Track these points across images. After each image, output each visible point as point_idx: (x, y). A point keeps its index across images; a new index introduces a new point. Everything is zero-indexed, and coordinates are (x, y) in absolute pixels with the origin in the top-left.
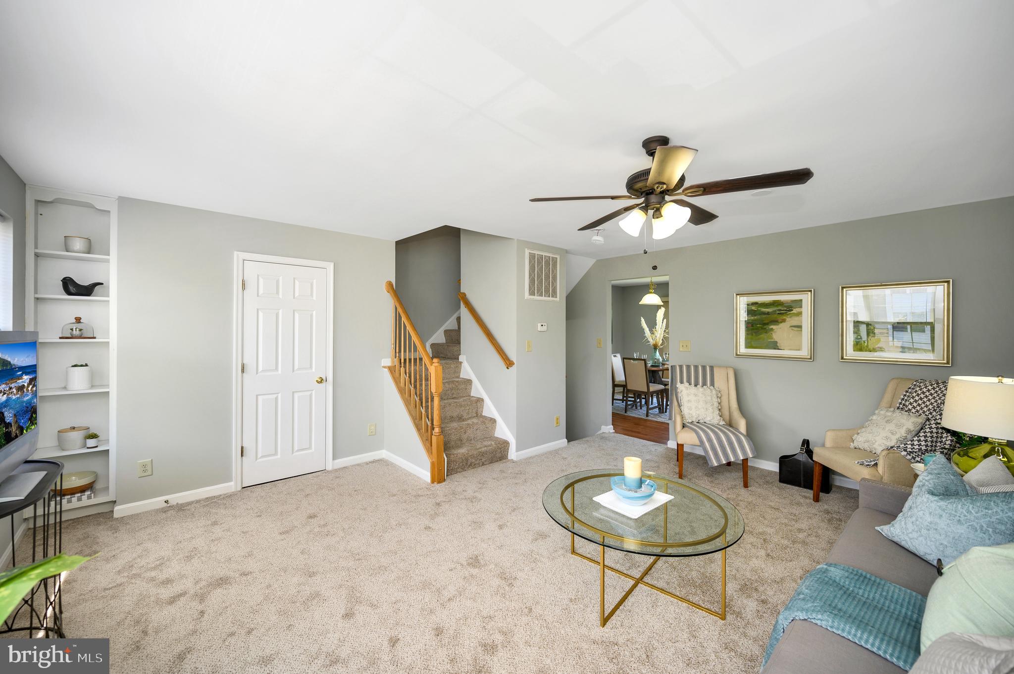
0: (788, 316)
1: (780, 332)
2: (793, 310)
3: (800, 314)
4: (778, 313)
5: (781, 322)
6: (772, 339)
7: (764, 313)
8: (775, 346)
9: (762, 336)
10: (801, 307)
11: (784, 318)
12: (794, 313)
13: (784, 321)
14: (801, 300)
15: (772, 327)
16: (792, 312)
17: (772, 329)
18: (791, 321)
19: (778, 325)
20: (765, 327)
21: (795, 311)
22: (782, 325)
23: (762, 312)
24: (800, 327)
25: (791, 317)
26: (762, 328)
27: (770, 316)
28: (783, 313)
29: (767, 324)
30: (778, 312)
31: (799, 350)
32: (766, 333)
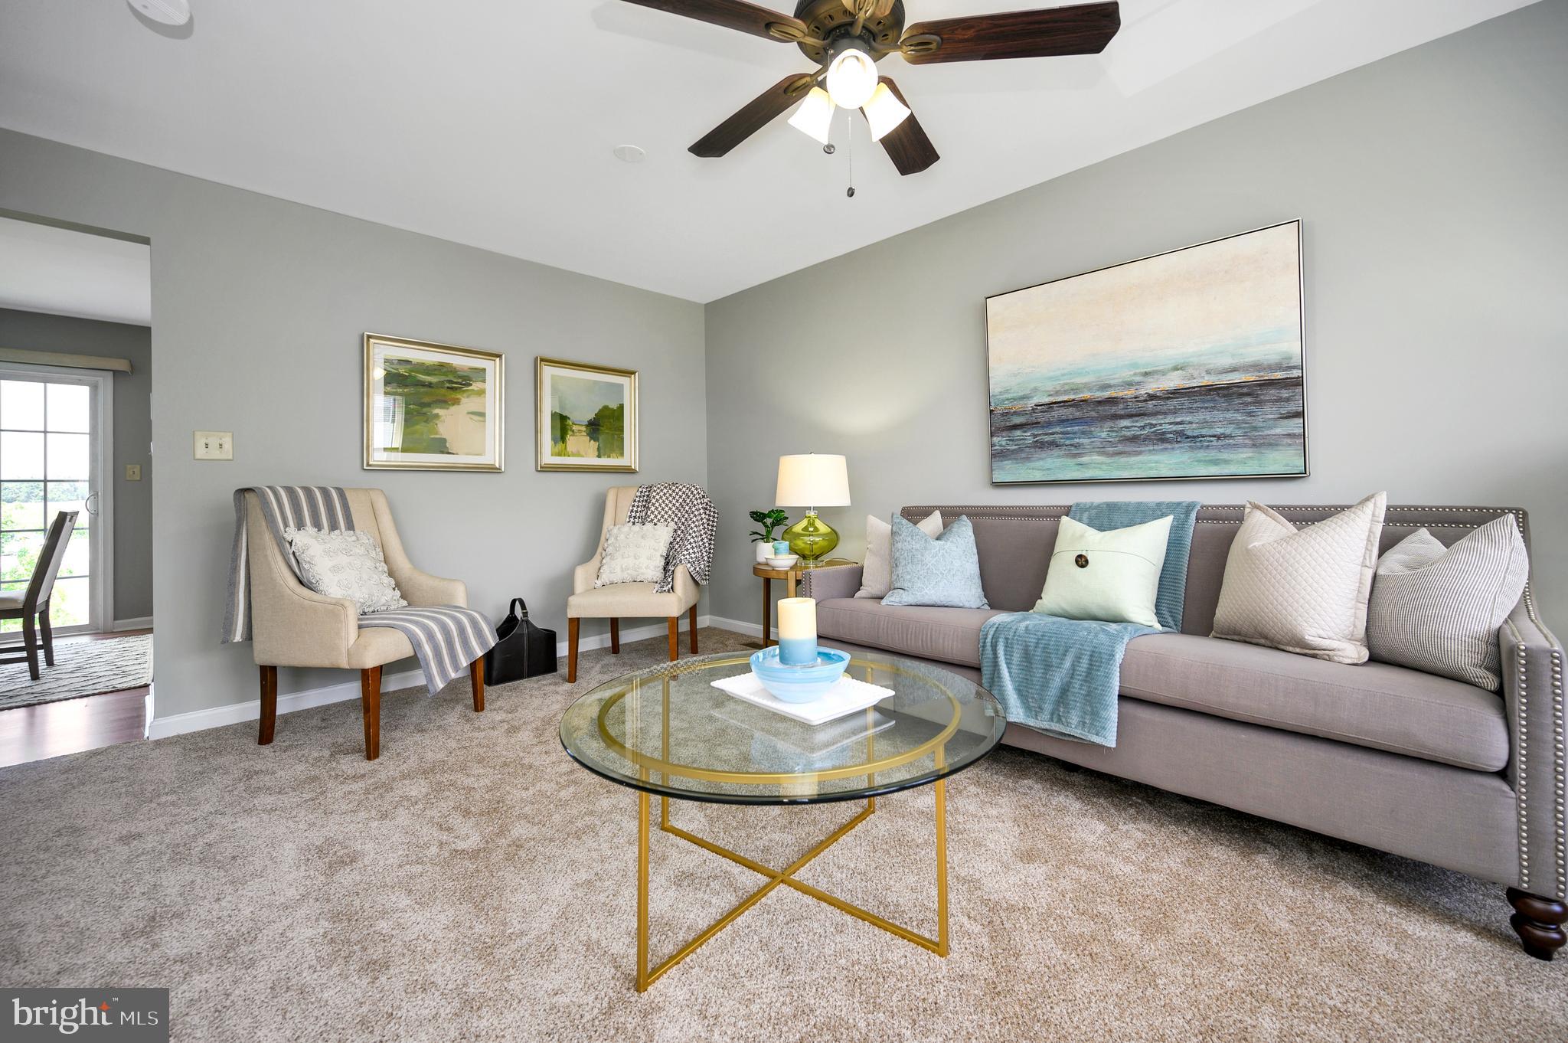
0: (465, 395)
1: (450, 421)
2: (471, 385)
3: (481, 393)
4: (448, 388)
5: (453, 405)
6: (436, 434)
7: (423, 384)
8: (441, 447)
9: (418, 427)
10: (484, 381)
11: (458, 396)
12: (473, 390)
13: (456, 402)
14: (484, 370)
15: (436, 411)
16: (470, 388)
17: (437, 416)
18: (468, 403)
19: (448, 409)
20: (425, 410)
21: (475, 386)
22: (453, 409)
23: (419, 381)
24: (482, 415)
25: (468, 397)
26: (419, 413)
27: (433, 390)
28: (456, 389)
29: (429, 405)
30: (448, 385)
31: (481, 455)
32: (426, 421)
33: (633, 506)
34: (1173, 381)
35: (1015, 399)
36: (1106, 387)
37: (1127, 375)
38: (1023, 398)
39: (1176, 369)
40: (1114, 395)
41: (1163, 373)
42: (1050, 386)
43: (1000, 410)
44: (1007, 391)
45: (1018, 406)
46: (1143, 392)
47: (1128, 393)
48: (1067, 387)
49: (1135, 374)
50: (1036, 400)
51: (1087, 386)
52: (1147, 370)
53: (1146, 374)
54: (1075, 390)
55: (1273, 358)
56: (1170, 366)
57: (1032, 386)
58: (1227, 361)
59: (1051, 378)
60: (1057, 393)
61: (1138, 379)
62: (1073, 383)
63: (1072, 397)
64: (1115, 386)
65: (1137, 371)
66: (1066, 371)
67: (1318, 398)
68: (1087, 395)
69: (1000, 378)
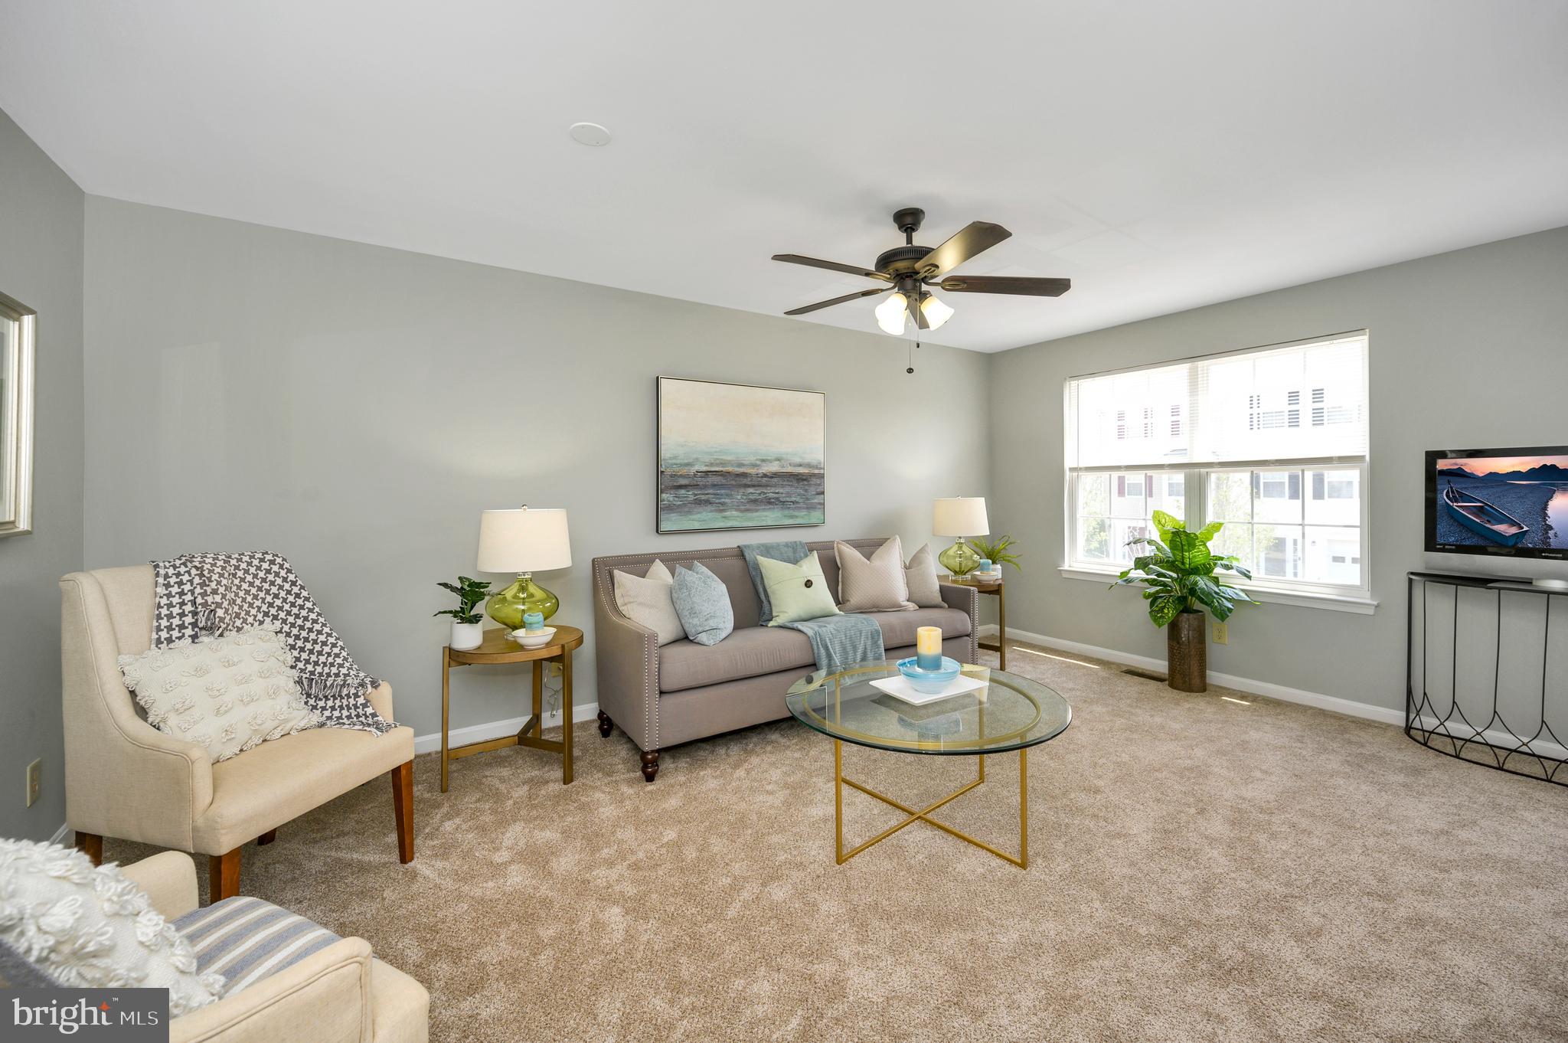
34: (774, 468)
35: (681, 465)
36: (741, 465)
37: (752, 459)
38: (687, 465)
39: (778, 460)
40: (745, 471)
41: (770, 461)
42: (707, 459)
43: (669, 472)
44: (675, 457)
45: (684, 471)
46: (761, 472)
47: (753, 471)
48: (718, 462)
49: (757, 460)
50: (697, 468)
51: (729, 463)
52: (764, 458)
53: (763, 461)
54: (723, 464)
55: (814, 462)
56: (773, 458)
57: (695, 456)
58: (798, 460)
59: (707, 453)
60: (712, 464)
61: (758, 462)
62: (722, 459)
63: (721, 469)
64: (747, 465)
65: (758, 457)
66: (717, 450)
67: (829, 486)
68: (730, 469)
69: (672, 444)
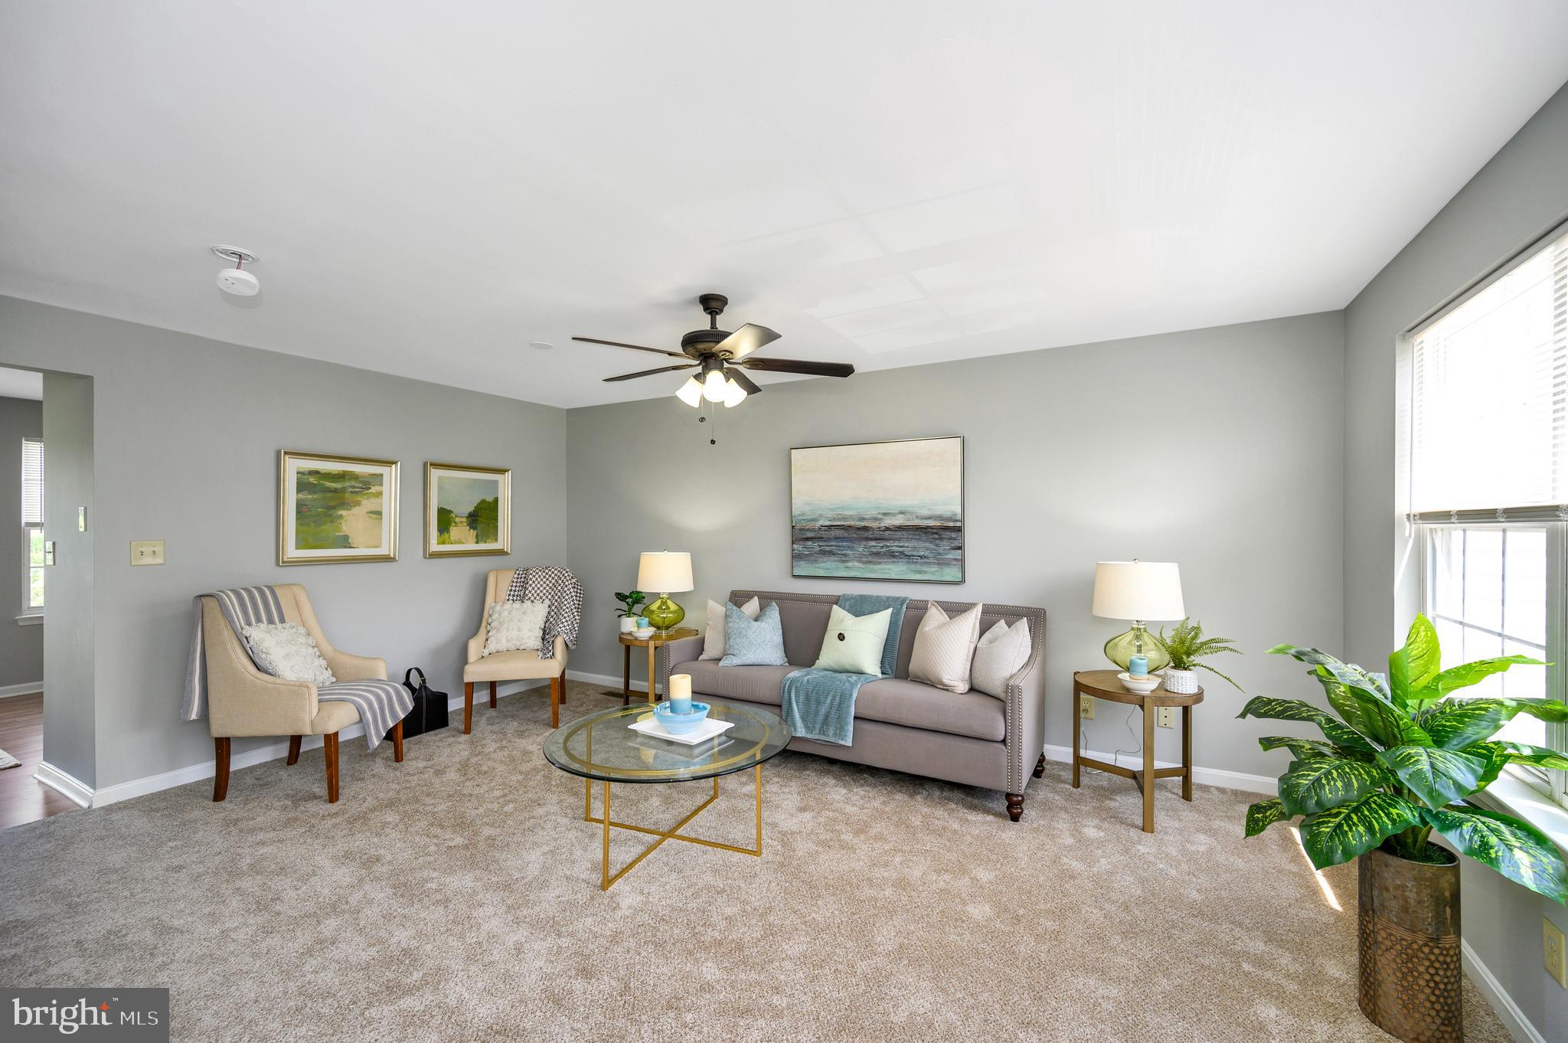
0: (365, 497)
1: (352, 521)
2: (370, 488)
3: (379, 494)
4: (351, 492)
5: (355, 506)
6: (340, 531)
7: (329, 490)
8: (345, 542)
9: (324, 527)
10: (381, 485)
11: (359, 499)
12: (371, 493)
13: (358, 504)
14: (382, 475)
15: (341, 512)
16: (370, 491)
17: (341, 516)
18: (368, 504)
19: (350, 510)
20: (331, 512)
21: (374, 489)
22: (355, 510)
23: (328, 488)
24: (379, 513)
25: (368, 499)
26: (326, 515)
27: (338, 495)
28: (357, 493)
29: (334, 508)
30: (351, 490)
31: (378, 547)
32: (332, 522)
33: (512, 586)
34: (899, 521)
35: (808, 520)
36: (862, 519)
37: (874, 513)
38: (814, 520)
39: (901, 513)
40: (867, 525)
41: (894, 515)
42: (830, 514)
43: (798, 526)
44: (803, 514)
45: (810, 525)
46: (883, 525)
47: (874, 525)
48: (840, 516)
49: (879, 513)
50: (821, 523)
51: (851, 517)
52: (886, 512)
53: (885, 514)
54: (845, 518)
55: (948, 514)
56: (897, 511)
57: (819, 512)
58: (926, 512)
59: (830, 509)
60: (834, 519)
61: (880, 516)
62: (845, 515)
63: (843, 523)
64: (868, 519)
65: (880, 511)
66: (839, 506)
67: (970, 540)
68: (852, 523)
69: (800, 504)
